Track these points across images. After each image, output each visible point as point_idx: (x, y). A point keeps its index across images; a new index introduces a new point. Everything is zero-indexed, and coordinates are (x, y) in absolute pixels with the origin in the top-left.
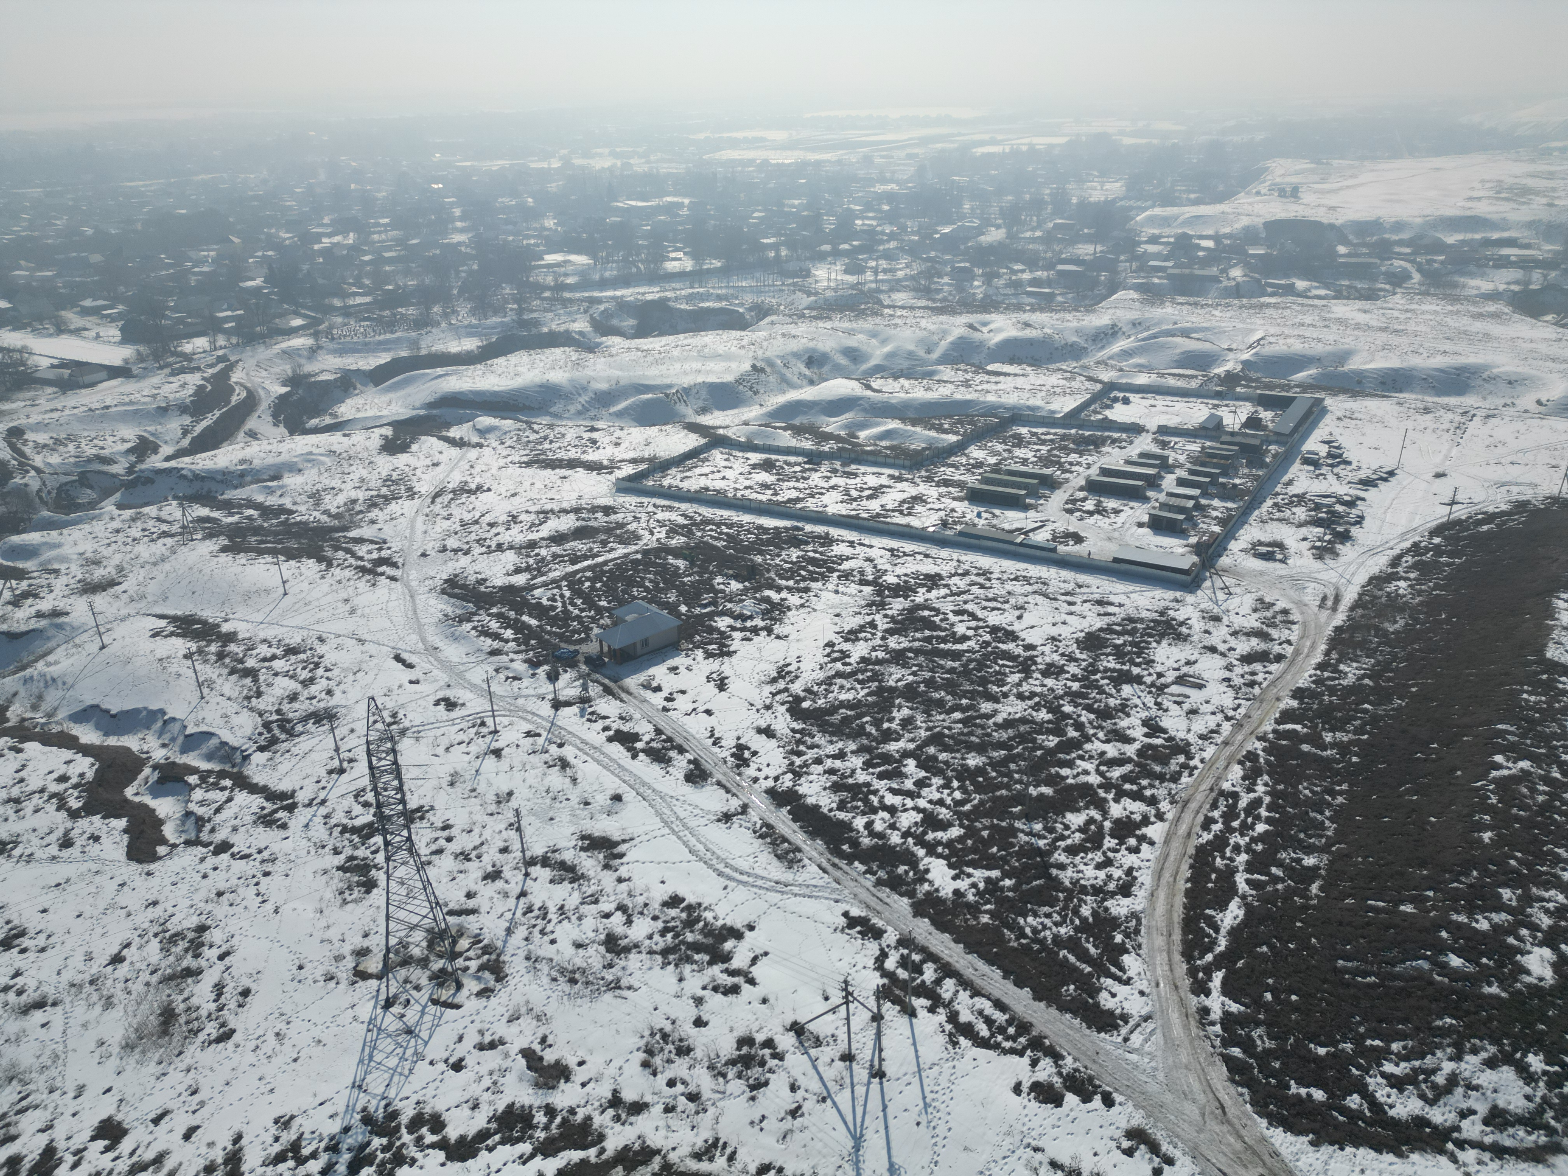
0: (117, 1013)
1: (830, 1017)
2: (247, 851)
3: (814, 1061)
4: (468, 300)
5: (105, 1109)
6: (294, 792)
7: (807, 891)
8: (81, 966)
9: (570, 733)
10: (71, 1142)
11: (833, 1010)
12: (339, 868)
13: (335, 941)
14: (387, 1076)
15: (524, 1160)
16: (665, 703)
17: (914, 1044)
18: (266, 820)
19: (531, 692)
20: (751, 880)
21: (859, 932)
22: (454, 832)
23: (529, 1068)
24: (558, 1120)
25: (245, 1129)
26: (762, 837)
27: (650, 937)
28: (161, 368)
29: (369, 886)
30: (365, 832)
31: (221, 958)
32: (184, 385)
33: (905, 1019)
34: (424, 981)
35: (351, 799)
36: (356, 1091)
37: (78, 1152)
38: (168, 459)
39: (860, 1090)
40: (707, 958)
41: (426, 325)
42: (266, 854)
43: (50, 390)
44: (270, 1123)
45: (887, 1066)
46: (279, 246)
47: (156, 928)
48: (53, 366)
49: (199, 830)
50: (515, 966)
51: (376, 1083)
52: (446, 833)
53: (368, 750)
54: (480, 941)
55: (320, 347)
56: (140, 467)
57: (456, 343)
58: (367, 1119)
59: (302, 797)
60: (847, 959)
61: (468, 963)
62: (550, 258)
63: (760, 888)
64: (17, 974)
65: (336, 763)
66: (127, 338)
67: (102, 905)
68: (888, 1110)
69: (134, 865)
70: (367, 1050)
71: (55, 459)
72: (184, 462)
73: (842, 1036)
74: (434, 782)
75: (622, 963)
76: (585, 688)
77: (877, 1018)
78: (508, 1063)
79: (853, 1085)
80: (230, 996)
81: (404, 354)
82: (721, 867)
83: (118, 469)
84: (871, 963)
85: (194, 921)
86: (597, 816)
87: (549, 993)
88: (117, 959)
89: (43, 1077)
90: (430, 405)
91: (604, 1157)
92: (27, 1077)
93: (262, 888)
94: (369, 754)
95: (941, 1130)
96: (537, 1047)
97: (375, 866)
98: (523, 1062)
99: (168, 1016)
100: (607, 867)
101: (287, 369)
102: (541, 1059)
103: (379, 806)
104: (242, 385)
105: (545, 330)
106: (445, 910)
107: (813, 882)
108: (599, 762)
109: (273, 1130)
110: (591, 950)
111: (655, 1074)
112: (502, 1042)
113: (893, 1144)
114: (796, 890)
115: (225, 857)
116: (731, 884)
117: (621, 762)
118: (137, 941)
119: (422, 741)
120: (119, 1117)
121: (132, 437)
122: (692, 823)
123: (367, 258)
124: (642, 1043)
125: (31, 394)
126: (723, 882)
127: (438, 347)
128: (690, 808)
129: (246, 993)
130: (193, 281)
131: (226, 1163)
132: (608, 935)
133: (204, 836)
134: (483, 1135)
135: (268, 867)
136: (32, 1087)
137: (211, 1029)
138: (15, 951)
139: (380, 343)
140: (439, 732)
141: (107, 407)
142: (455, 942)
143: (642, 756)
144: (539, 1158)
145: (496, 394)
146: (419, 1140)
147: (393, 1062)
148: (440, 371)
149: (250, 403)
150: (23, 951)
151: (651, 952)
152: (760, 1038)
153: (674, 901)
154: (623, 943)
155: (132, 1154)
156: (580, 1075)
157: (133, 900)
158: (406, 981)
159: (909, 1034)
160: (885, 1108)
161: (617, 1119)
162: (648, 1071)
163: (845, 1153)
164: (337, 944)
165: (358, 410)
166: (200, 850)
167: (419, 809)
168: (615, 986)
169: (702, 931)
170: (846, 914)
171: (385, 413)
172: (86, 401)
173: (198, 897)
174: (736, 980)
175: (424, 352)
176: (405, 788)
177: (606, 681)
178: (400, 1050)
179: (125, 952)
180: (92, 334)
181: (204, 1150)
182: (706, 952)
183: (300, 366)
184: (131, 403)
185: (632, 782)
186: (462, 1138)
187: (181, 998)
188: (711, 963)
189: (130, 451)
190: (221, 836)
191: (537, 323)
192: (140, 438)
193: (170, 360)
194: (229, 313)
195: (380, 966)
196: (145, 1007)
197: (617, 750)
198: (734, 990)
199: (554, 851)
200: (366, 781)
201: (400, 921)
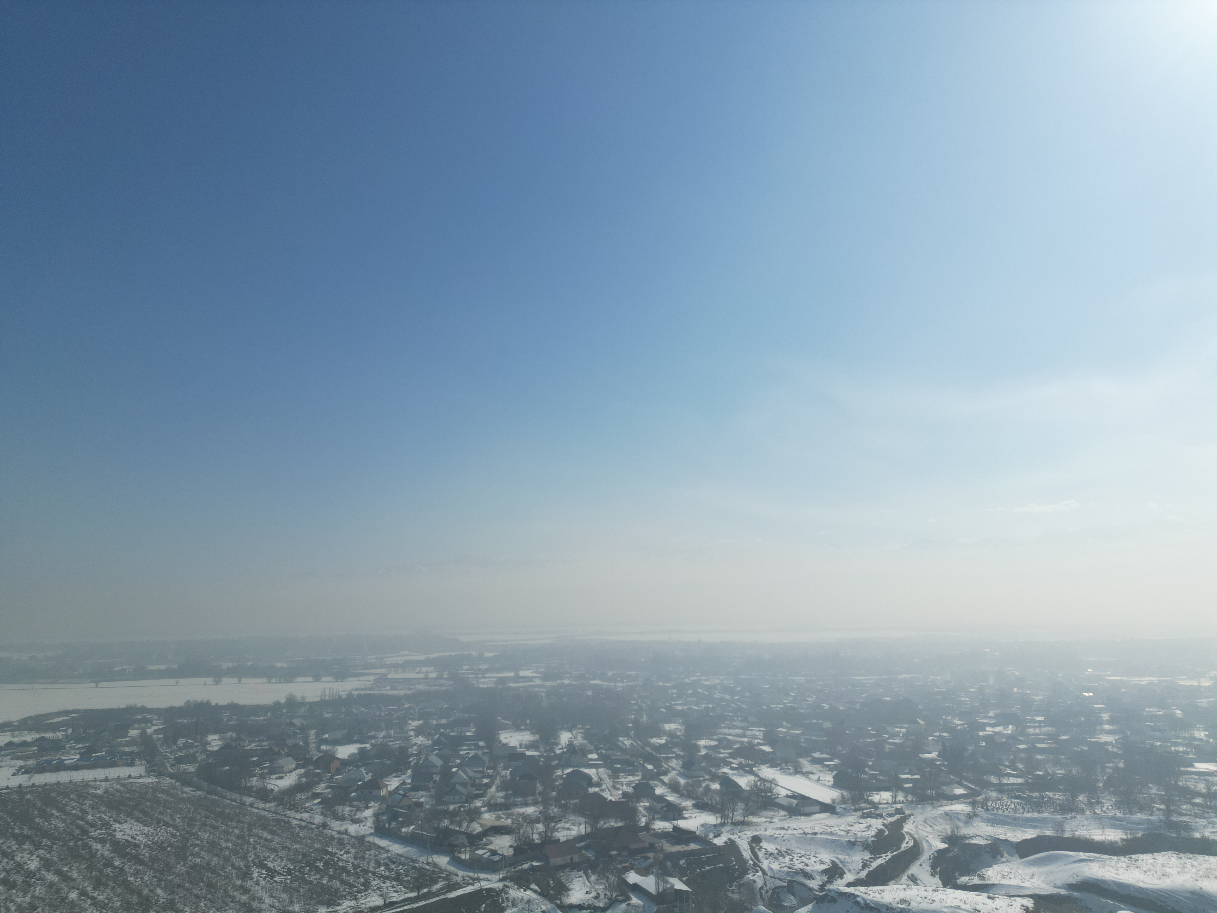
4: (1114, 793)
28: (855, 810)
32: (869, 827)
38: (849, 885)
41: (1072, 810)
43: (782, 813)
46: (952, 730)
48: (788, 796)
55: (976, 815)
56: (829, 887)
57: (1099, 831)
62: (1201, 767)
66: (837, 784)
71: (775, 866)
72: (859, 891)
81: (1049, 833)
83: (814, 884)
90: (1071, 887)
101: (947, 828)
104: (911, 835)
105: (1197, 835)
121: (828, 861)
123: (1022, 747)
125: (770, 814)
127: (1082, 833)
130: (887, 748)
139: (1027, 820)
141: (815, 834)
145: (1141, 890)
148: (1082, 855)
149: (915, 852)
165: (1003, 877)
171: (1027, 884)
172: (802, 826)
175: (1067, 835)
180: (815, 777)
183: (958, 828)
184: (831, 833)
189: (824, 872)
191: (1187, 827)
192: (833, 862)
193: (863, 805)
194: (909, 776)
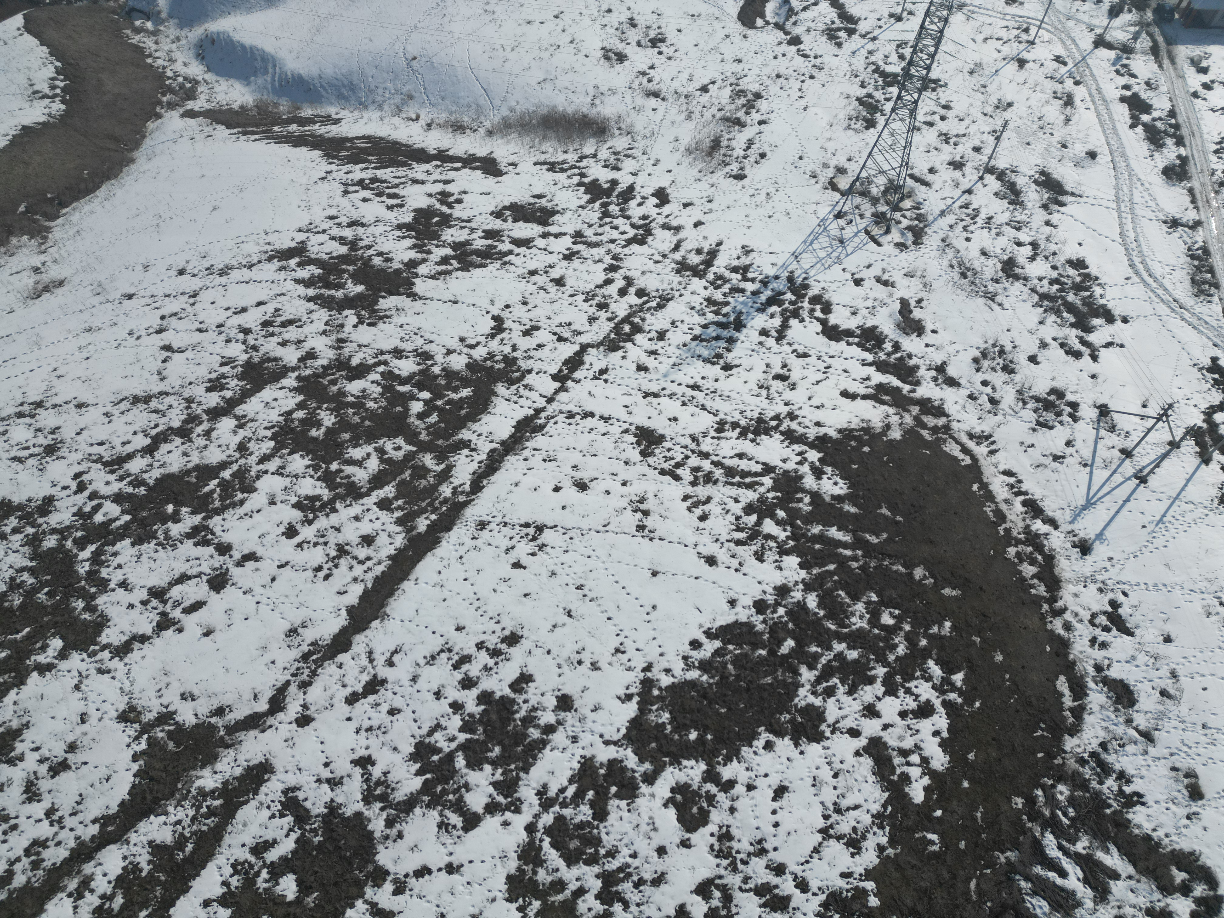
0: (691, 125)
1: (1137, 420)
2: (808, 52)
3: (1098, 439)
5: (663, 182)
6: (859, 19)
7: (1195, 322)
8: (685, 82)
9: (1092, 75)
10: (643, 190)
11: (1143, 417)
12: (858, 99)
13: (829, 152)
14: (815, 260)
15: (864, 363)
16: (1200, 89)
17: (1188, 480)
18: (831, 34)
19: (1085, 18)
20: (1154, 285)
21: (1214, 379)
22: (950, 114)
23: (900, 312)
24: (898, 355)
25: (726, 241)
26: (1192, 257)
27: (1040, 279)
29: (870, 124)
30: (889, 79)
31: (761, 123)
33: (1198, 461)
34: (868, 214)
35: (893, 46)
36: (793, 258)
37: (643, 198)
39: (1118, 478)
40: (1072, 320)
42: (818, 61)
44: (739, 247)
45: (1151, 479)
47: (733, 80)
49: (787, 19)
50: (932, 240)
51: (807, 261)
52: (943, 112)
53: (928, 10)
54: (919, 209)
58: (791, 279)
59: (862, 27)
60: (1186, 391)
61: (902, 219)
63: (1158, 296)
64: (652, 67)
65: (898, 10)
67: (711, 45)
68: (1128, 504)
69: (739, 25)
70: (812, 237)
73: (1135, 438)
74: (959, 64)
75: (1007, 285)
76: (1136, 37)
77: (1174, 445)
78: (888, 300)
79: (1115, 472)
80: (753, 152)
82: (1137, 260)
84: (1204, 406)
85: (755, 87)
86: (1065, 161)
87: (943, 273)
88: (704, 89)
89: (643, 142)
91: (912, 395)
92: (636, 137)
93: (805, 86)
94: (927, 14)
95: (1159, 542)
96: (913, 303)
97: (882, 111)
98: (898, 306)
99: (716, 144)
100: (1045, 207)
102: (911, 312)
103: (911, 63)
106: (909, 172)
107: (1208, 319)
108: (1098, 115)
109: (739, 251)
110: (990, 262)
111: (978, 370)
112: (893, 286)
113: (1113, 524)
114: (1187, 315)
115: (793, 48)
116: (1135, 279)
117: (1118, 125)
118: (719, 82)
119: (972, 22)
120: (669, 191)
122: (1140, 211)
124: (983, 346)
126: (1130, 272)
128: (1148, 198)
129: (763, 156)
131: (708, 253)
132: (1010, 259)
133: (788, 26)
134: (849, 333)
135: (815, 72)
136: (636, 144)
137: (734, 167)
138: (657, 50)
140: (988, 20)
142: (902, 199)
143: (1140, 129)
144: (873, 368)
146: (812, 311)
147: (822, 254)
150: (660, 53)
151: (1033, 290)
152: (1070, 397)
153: (1079, 264)
154: (1017, 271)
155: (667, 216)
156: (928, 338)
157: (730, 51)
158: (857, 207)
159: (1191, 471)
160: (1127, 500)
161: (935, 379)
162: (974, 365)
163: (1073, 504)
164: (829, 155)
166: (781, 35)
167: (936, 81)
168: (991, 297)
169: (1083, 299)
170: (1214, 360)
173: (766, 71)
174: (1083, 349)
176: (936, 58)
177: (1160, 39)
178: (830, 249)
179: (710, 86)
181: (700, 238)
182: (1075, 316)
185: (1114, 148)
186: (836, 327)
187: (727, 137)
188: (1072, 325)
190: (797, 31)
195: (847, 187)
196: (706, 130)
197: (1123, 112)
198: (1077, 355)
199: (1013, 171)
200: (911, 37)
201: (876, 162)
